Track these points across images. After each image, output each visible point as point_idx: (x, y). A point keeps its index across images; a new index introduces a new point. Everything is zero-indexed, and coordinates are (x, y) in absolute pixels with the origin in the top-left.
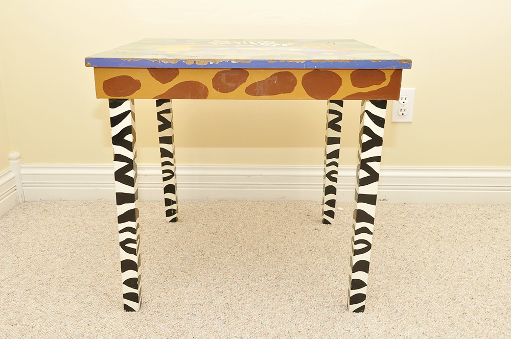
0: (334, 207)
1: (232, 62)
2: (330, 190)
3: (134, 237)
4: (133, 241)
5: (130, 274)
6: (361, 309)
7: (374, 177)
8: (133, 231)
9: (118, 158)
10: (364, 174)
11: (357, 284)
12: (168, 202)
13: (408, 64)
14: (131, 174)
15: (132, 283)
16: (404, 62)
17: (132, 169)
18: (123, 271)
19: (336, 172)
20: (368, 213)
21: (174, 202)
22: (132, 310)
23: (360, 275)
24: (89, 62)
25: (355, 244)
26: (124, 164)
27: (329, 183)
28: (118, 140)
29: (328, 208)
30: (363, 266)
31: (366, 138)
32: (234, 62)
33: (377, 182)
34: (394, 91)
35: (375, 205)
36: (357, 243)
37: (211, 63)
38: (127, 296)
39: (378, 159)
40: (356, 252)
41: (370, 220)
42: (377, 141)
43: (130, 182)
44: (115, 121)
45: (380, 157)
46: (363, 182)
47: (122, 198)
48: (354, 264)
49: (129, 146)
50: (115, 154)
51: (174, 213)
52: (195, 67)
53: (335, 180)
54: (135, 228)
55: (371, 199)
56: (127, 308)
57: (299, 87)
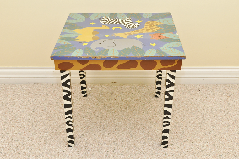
0: (160, 90)
1: (111, 57)
2: (158, 83)
3: (71, 120)
4: (72, 122)
5: (70, 134)
6: (166, 147)
7: (171, 98)
8: (71, 118)
9: (64, 91)
10: (167, 97)
11: (164, 137)
12: (83, 88)
13: (184, 58)
14: (70, 97)
15: (71, 137)
16: (183, 57)
17: (70, 95)
18: (67, 132)
19: (161, 75)
20: (169, 111)
21: (85, 88)
22: (71, 147)
23: (166, 134)
24: (52, 58)
25: (163, 123)
26: (67, 93)
27: (158, 80)
28: (64, 84)
29: (157, 90)
30: (167, 131)
31: (168, 83)
32: (112, 58)
33: (172, 100)
34: (179, 67)
35: (172, 108)
36: (164, 122)
37: (102, 58)
38: (69, 142)
39: (173, 91)
40: (164, 126)
41: (170, 114)
42: (172, 84)
43: (70, 100)
44: (63, 77)
45: (174, 90)
46: (166, 100)
47: (66, 106)
48: (163, 130)
49: (69, 87)
50: (63, 90)
51: (86, 93)
52: (96, 59)
53: (161, 78)
54: (72, 117)
55: (170, 106)
56: (69, 146)
57: (139, 66)
